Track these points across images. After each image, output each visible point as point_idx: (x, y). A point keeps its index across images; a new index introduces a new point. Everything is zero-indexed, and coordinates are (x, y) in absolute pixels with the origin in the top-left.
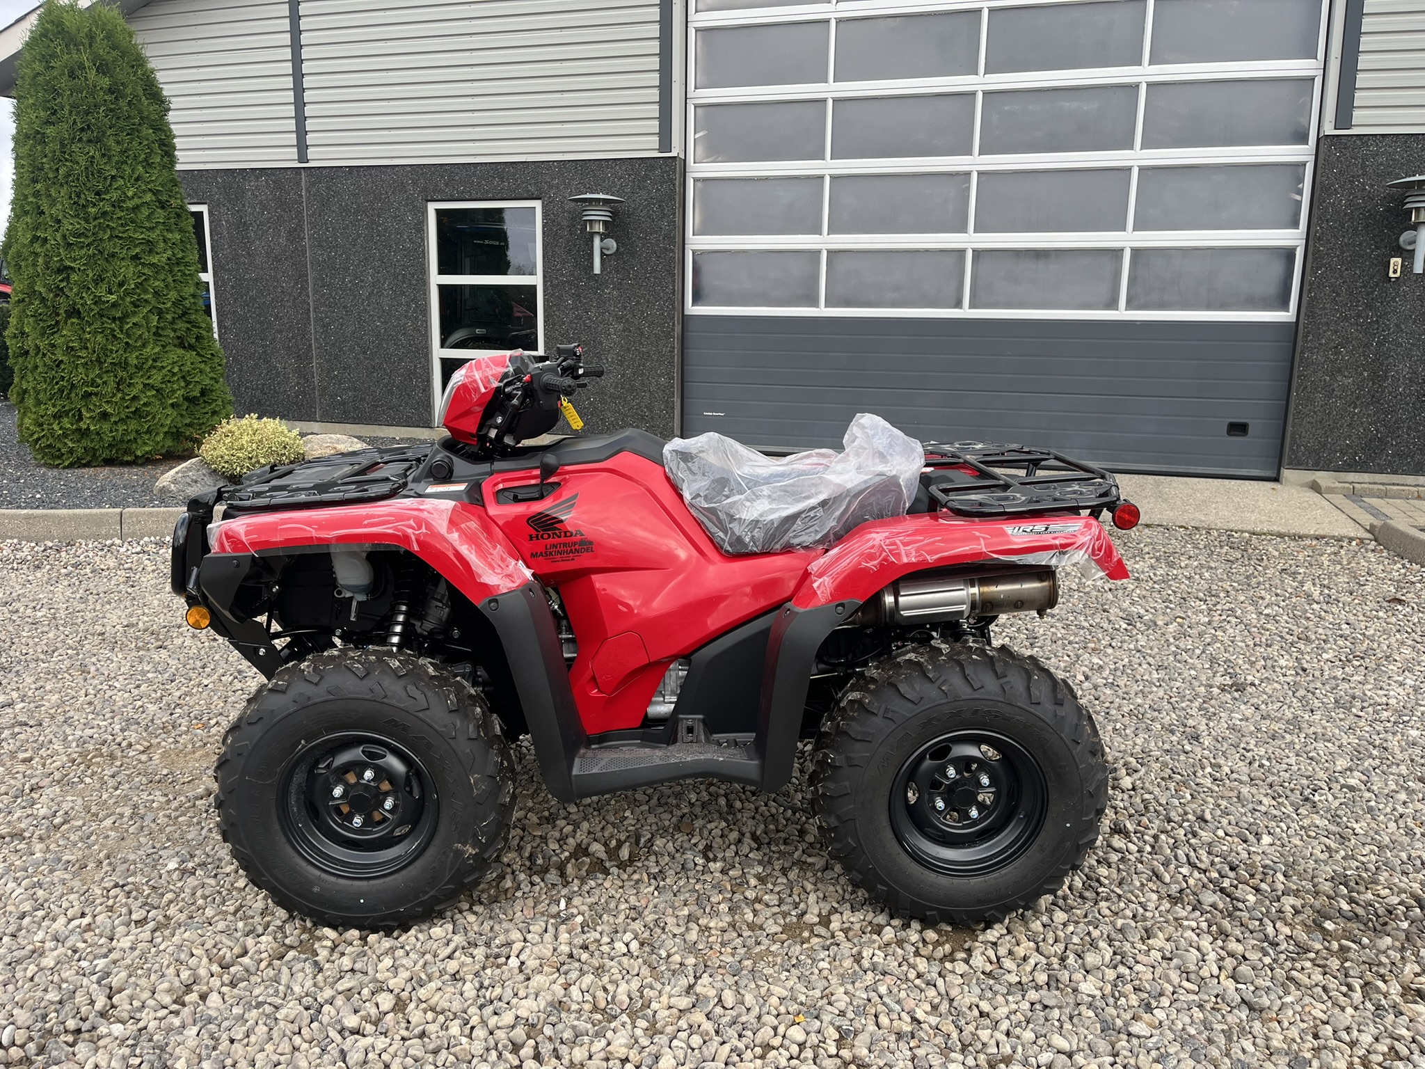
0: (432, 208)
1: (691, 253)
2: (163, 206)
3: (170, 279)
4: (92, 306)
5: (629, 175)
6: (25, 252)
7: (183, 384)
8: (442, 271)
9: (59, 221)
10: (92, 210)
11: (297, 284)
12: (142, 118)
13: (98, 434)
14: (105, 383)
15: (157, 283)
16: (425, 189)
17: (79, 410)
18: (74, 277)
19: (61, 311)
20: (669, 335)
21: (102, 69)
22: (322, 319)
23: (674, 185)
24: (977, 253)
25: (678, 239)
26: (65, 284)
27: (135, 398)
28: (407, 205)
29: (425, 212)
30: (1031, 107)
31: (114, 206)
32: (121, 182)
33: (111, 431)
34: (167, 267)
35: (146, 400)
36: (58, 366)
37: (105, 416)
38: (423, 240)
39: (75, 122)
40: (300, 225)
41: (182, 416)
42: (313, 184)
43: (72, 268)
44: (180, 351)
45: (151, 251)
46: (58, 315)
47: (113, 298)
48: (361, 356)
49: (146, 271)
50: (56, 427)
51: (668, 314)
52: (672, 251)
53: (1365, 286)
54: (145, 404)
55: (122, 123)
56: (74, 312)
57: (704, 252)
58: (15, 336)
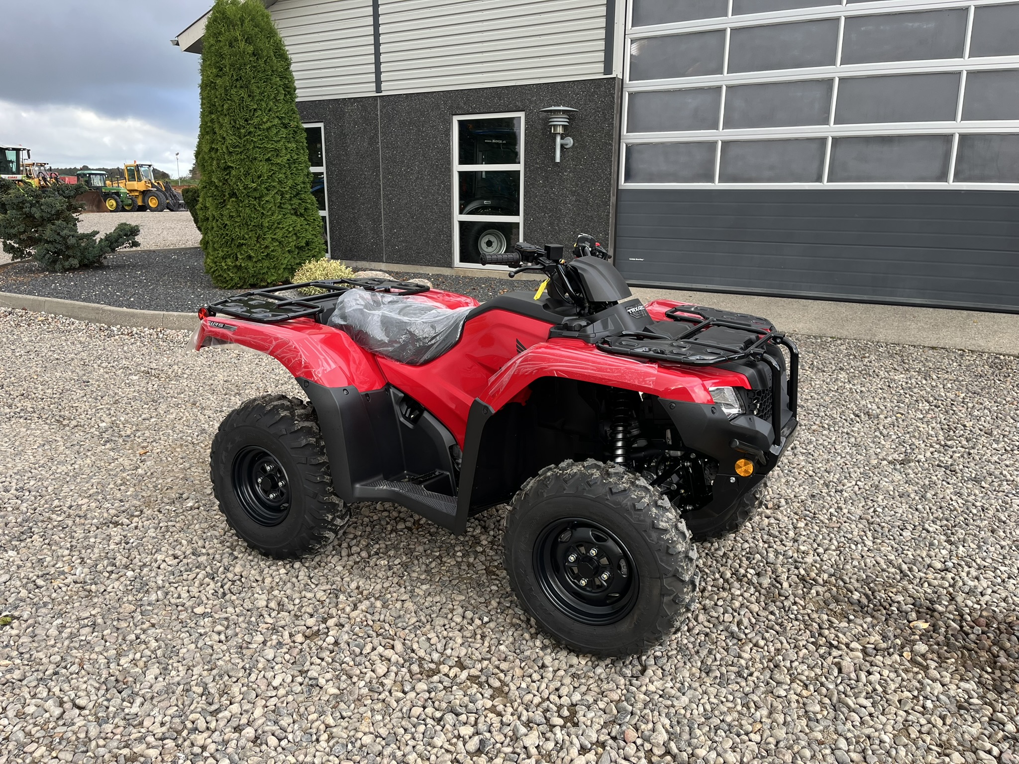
0: (456, 119)
1: (625, 145)
2: (285, 126)
3: (288, 173)
4: (243, 191)
5: (583, 92)
6: (206, 157)
7: (295, 238)
8: (461, 162)
9: (224, 138)
10: (243, 131)
11: (373, 172)
12: (273, 71)
13: (246, 268)
14: (250, 237)
15: (281, 175)
16: (451, 107)
17: (236, 254)
18: (233, 172)
19: (227, 194)
20: (607, 203)
21: (249, 40)
22: (387, 195)
23: (613, 98)
24: (835, 140)
25: (616, 136)
26: (228, 177)
27: (267, 247)
28: (439, 118)
29: (450, 123)
30: (882, 27)
31: (256, 128)
32: (259, 113)
33: (253, 267)
34: (287, 165)
35: (273, 248)
36: (225, 227)
37: (250, 258)
38: (449, 142)
39: (232, 76)
40: (377, 135)
41: (294, 258)
42: (384, 107)
43: (232, 167)
44: (294, 218)
45: (277, 156)
46: (224, 196)
47: (254, 185)
48: (411, 220)
49: (274, 168)
50: (223, 264)
51: (607, 189)
52: (611, 145)
54: (272, 251)
55: (260, 75)
56: (233, 195)
57: (633, 145)
58: (201, 209)
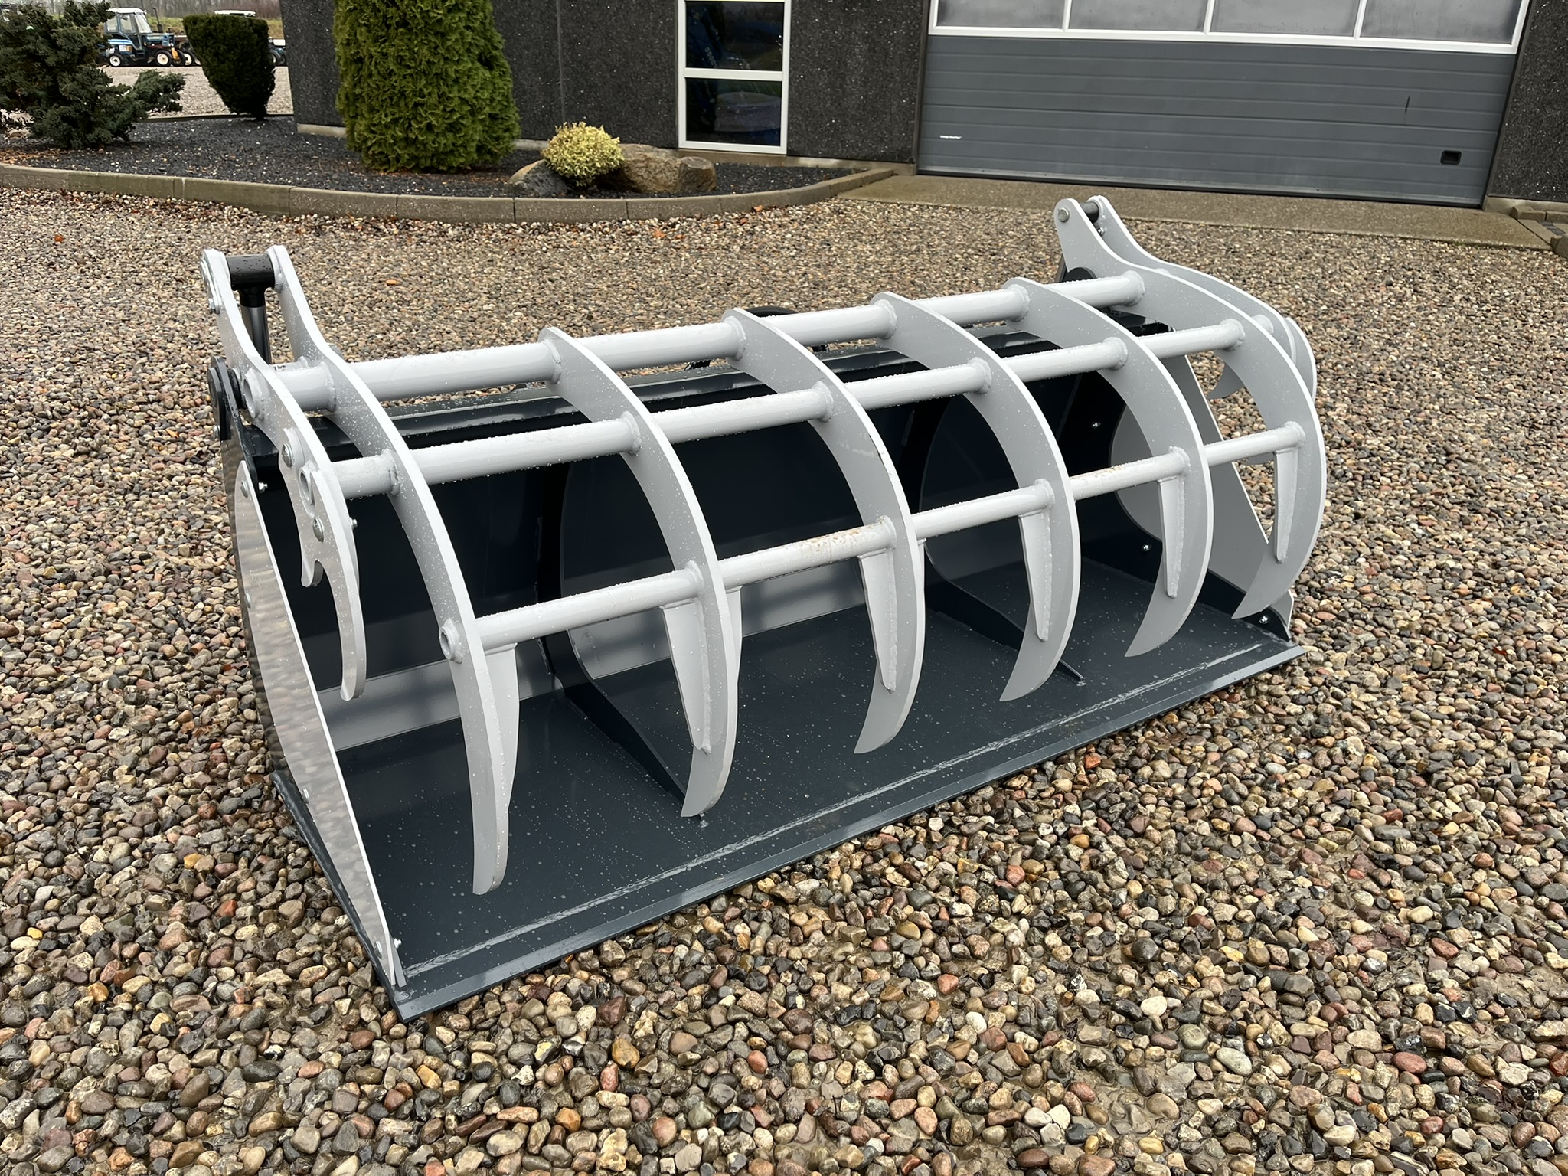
17: (409, 120)
20: (913, 55)
35: (461, 113)
48: (608, 75)
51: (914, 33)
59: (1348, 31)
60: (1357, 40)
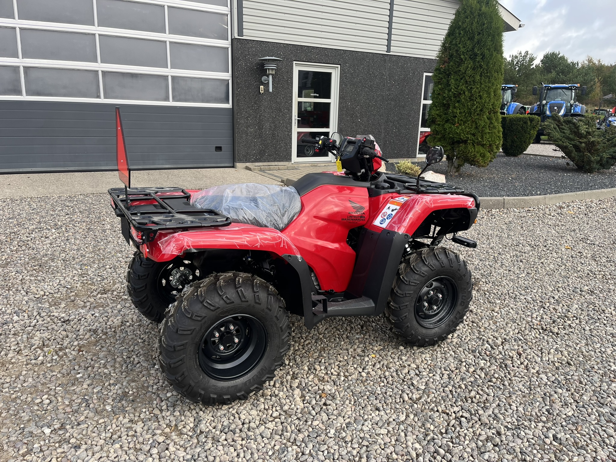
53: (253, 96)
59: (167, 99)
60: (171, 103)
